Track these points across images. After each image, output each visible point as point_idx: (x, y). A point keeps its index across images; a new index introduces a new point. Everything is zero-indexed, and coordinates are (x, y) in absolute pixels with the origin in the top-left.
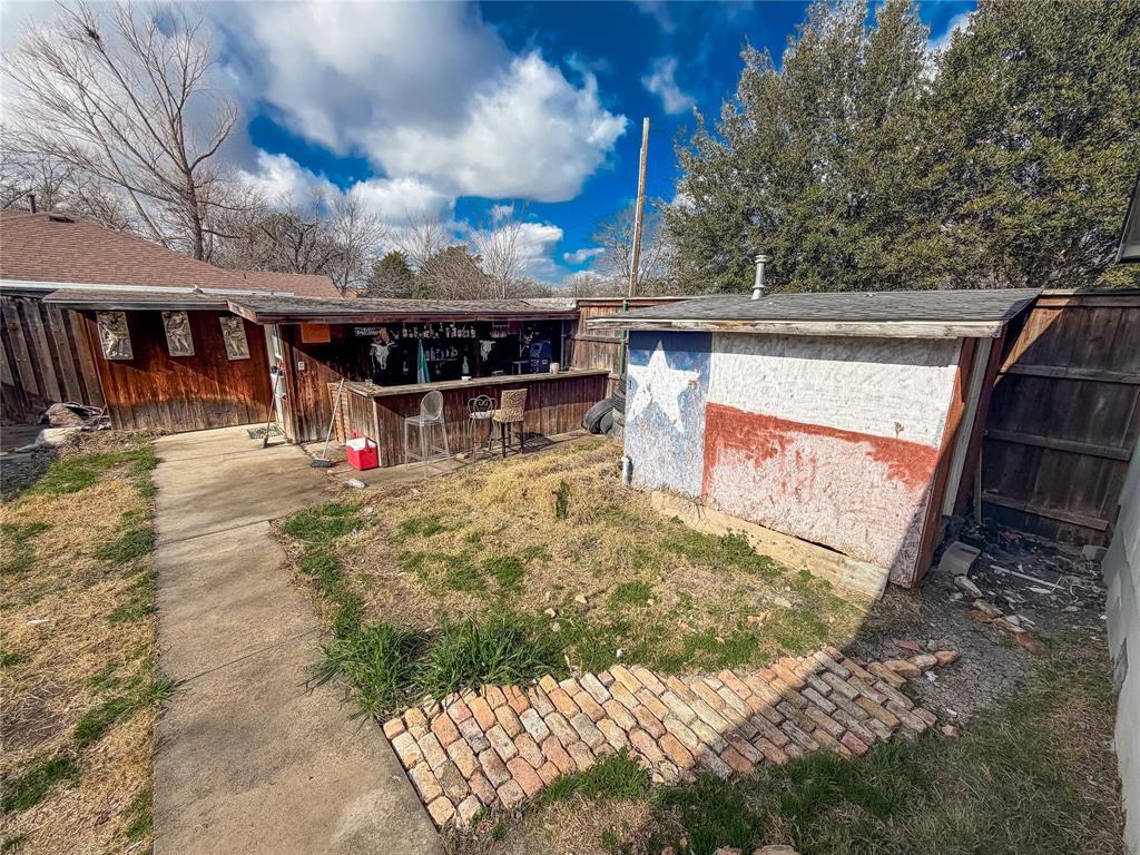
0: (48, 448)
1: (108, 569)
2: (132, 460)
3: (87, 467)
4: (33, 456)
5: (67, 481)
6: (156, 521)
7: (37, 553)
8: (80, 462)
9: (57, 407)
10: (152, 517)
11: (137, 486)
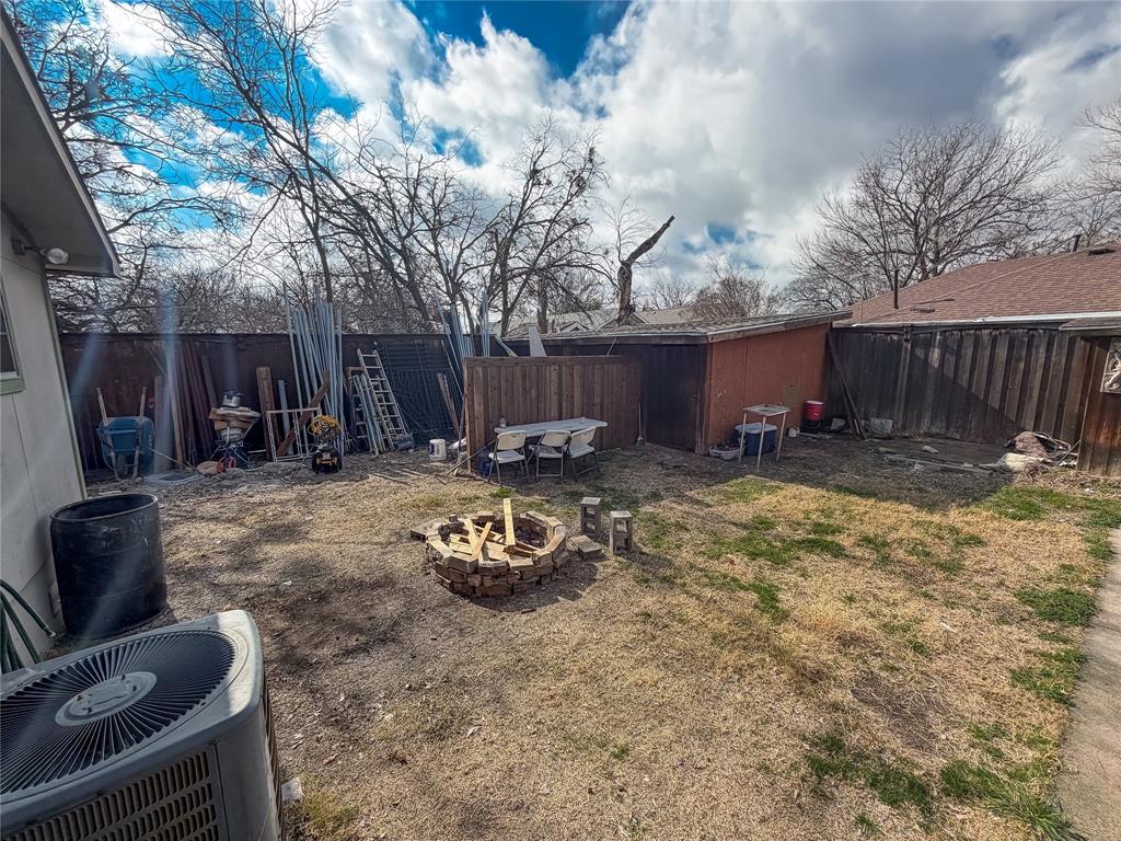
0: (1006, 471)
1: (1025, 615)
2: (1088, 508)
3: (1036, 500)
4: (991, 474)
5: (1014, 506)
6: (1102, 593)
7: (967, 563)
8: (1031, 493)
9: (1026, 435)
10: (1097, 585)
11: (1088, 540)
